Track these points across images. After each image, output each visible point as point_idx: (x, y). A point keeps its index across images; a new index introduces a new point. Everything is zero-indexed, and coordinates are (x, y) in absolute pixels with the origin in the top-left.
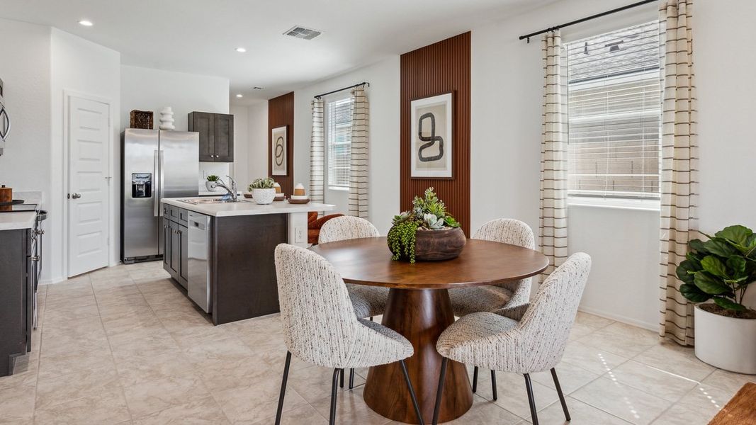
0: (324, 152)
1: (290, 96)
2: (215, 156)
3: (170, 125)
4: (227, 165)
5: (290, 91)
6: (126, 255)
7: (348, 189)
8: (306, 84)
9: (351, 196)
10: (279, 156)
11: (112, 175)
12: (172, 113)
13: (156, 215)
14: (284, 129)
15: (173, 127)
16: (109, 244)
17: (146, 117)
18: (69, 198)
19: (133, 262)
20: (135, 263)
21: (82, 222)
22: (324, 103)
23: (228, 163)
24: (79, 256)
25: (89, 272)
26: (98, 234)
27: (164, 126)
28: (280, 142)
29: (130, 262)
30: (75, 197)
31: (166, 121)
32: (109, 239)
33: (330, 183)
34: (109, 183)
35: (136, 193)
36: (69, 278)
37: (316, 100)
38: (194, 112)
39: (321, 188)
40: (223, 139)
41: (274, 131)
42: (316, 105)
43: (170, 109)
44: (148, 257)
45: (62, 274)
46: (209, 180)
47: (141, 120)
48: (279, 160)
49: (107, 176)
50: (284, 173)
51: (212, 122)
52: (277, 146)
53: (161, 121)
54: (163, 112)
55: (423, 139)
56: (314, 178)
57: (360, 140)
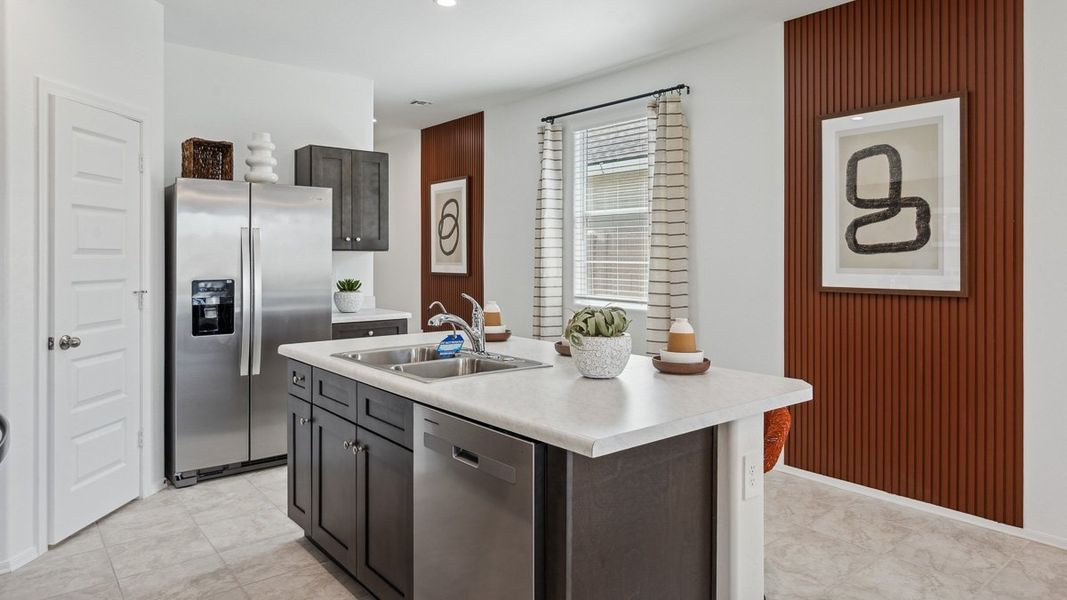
0: (562, 229)
1: (476, 121)
2: (353, 239)
3: (268, 173)
4: (369, 257)
5: (476, 110)
6: (179, 468)
7: (645, 308)
8: (517, 96)
9: (651, 324)
10: (448, 236)
11: (147, 286)
12: (273, 147)
13: (244, 372)
14: (461, 185)
15: (274, 177)
16: (141, 447)
17: (214, 155)
18: (50, 347)
19: (195, 480)
20: (199, 482)
21: (80, 403)
22: (563, 131)
23: (372, 253)
24: (73, 488)
25: (97, 522)
26: (119, 426)
27: (256, 173)
28: (451, 209)
29: (190, 481)
30: (64, 345)
31: (260, 164)
32: (141, 434)
33: (577, 292)
34: (141, 303)
35: (200, 326)
36: (50, 547)
37: (549, 125)
38: (311, 147)
39: (558, 301)
40: (368, 204)
41: (435, 188)
42: (549, 135)
43: (267, 137)
44: (226, 467)
45: (36, 542)
46: (341, 290)
47: (205, 160)
48: (448, 245)
49: (138, 290)
50: (462, 269)
51: (346, 169)
52: (443, 217)
53: (248, 163)
54: (254, 143)
55: (860, 204)
56: (545, 282)
57: (672, 205)
